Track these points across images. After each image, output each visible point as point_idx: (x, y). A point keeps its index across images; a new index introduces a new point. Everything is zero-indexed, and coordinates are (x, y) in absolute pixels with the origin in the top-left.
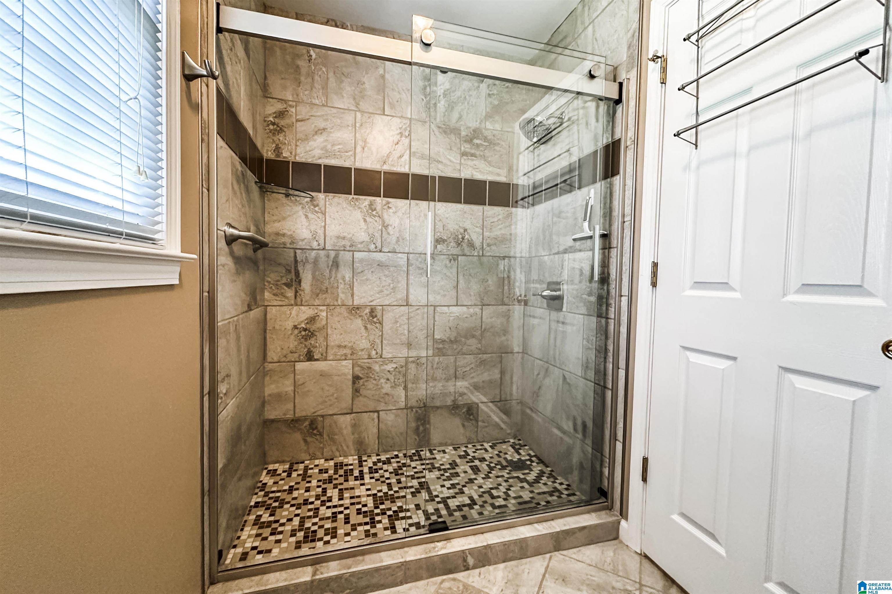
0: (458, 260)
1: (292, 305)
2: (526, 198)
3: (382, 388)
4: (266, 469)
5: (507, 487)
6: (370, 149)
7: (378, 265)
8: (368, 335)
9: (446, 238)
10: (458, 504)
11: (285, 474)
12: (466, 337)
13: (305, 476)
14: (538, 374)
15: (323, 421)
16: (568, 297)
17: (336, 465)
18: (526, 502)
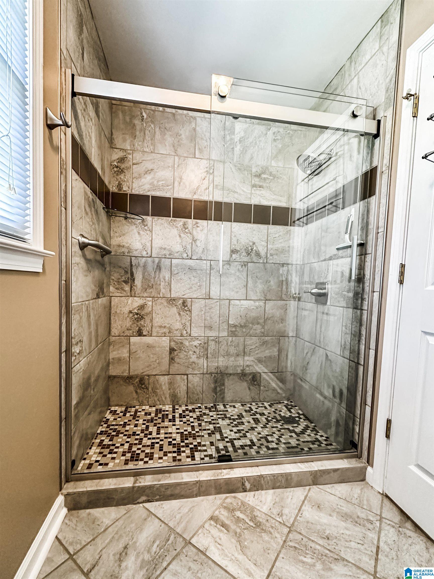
0: (248, 265)
1: (128, 296)
2: (301, 218)
3: (191, 358)
4: (110, 409)
5: (280, 435)
6: (184, 183)
7: (189, 269)
8: (181, 320)
9: (239, 249)
10: (242, 444)
11: (122, 414)
12: (253, 324)
13: (135, 416)
14: (307, 353)
15: (149, 379)
16: (331, 294)
17: (157, 410)
18: (293, 447)
